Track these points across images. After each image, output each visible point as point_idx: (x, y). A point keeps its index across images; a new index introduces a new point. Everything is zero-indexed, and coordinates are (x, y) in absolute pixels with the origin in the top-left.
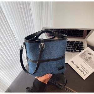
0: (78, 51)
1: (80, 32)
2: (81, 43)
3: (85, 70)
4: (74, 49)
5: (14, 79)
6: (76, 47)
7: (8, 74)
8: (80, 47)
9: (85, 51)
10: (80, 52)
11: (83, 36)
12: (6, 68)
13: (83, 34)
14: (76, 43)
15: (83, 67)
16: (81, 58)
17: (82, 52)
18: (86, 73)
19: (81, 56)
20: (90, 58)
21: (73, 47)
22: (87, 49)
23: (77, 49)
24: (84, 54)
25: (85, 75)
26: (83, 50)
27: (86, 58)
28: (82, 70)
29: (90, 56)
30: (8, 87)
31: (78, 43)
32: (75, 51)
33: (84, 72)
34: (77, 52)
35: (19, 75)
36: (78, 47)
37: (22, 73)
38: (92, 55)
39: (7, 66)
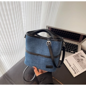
0: (73, 52)
1: (77, 36)
2: (76, 46)
3: (76, 69)
4: (69, 50)
5: (13, 66)
6: (71, 48)
7: (9, 59)
8: (75, 49)
9: (79, 54)
10: (74, 53)
11: (78, 40)
12: (10, 53)
13: (79, 39)
14: (72, 45)
15: (75, 67)
16: (75, 58)
17: (76, 53)
18: (76, 72)
19: (75, 57)
20: (82, 60)
21: (69, 48)
22: (80, 52)
23: (72, 50)
24: (77, 55)
25: (75, 73)
26: (77, 52)
27: (79, 59)
28: (74, 69)
29: (82, 58)
30: (7, 71)
31: (74, 46)
32: (70, 52)
33: (75, 70)
34: (71, 52)
35: (18, 63)
36: (73, 49)
37: (20, 62)
38: (84, 57)
39: (10, 52)
